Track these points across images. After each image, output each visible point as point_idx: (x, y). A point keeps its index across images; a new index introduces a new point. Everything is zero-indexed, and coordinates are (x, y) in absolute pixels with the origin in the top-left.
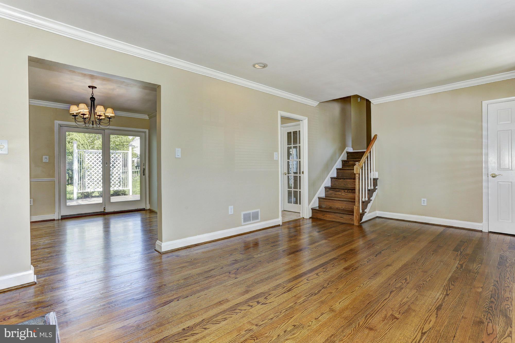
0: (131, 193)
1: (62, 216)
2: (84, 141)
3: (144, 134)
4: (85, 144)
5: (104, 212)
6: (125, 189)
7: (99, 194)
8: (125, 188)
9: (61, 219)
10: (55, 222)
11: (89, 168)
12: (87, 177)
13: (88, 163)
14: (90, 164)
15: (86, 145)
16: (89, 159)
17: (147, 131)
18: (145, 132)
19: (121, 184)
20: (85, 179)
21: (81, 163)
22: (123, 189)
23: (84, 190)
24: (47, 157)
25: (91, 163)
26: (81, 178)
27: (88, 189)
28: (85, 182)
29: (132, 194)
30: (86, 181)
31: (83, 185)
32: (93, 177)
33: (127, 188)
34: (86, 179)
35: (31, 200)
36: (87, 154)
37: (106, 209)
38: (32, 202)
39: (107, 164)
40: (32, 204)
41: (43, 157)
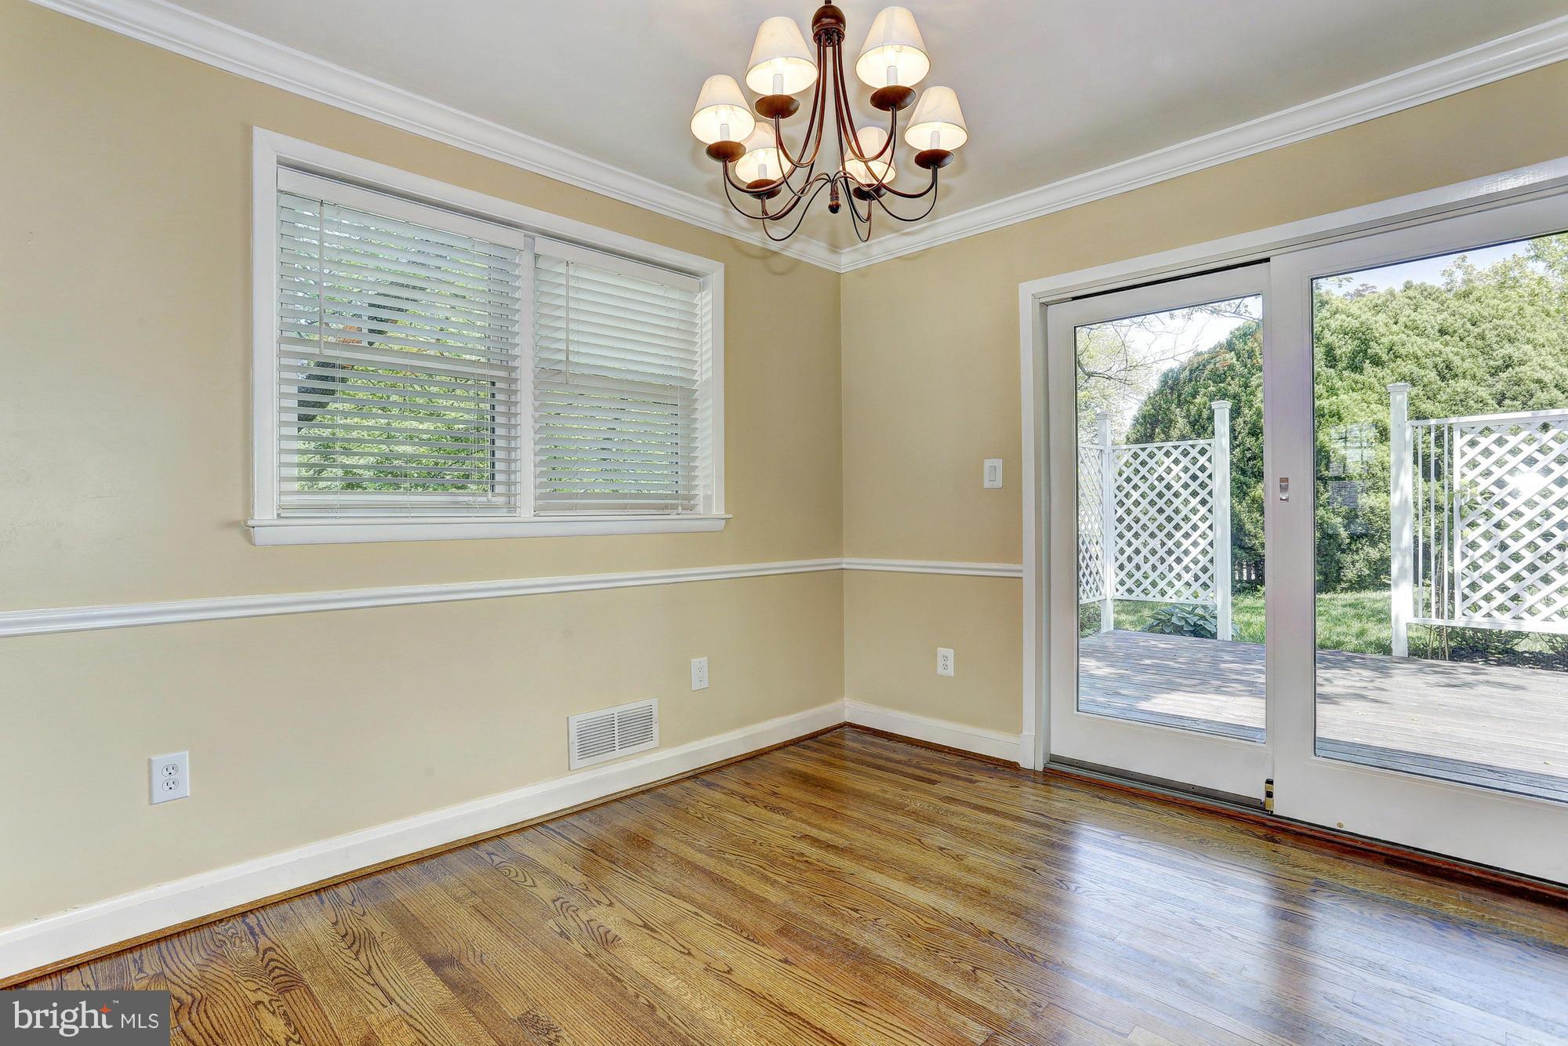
1: (1053, 759)
9: (1040, 773)
13: (1467, 481)
16: (1472, 464)
24: (999, 463)
35: (950, 652)
36: (1462, 436)
37: (1276, 789)
38: (951, 663)
39: (1284, 489)
40: (951, 672)
41: (983, 464)
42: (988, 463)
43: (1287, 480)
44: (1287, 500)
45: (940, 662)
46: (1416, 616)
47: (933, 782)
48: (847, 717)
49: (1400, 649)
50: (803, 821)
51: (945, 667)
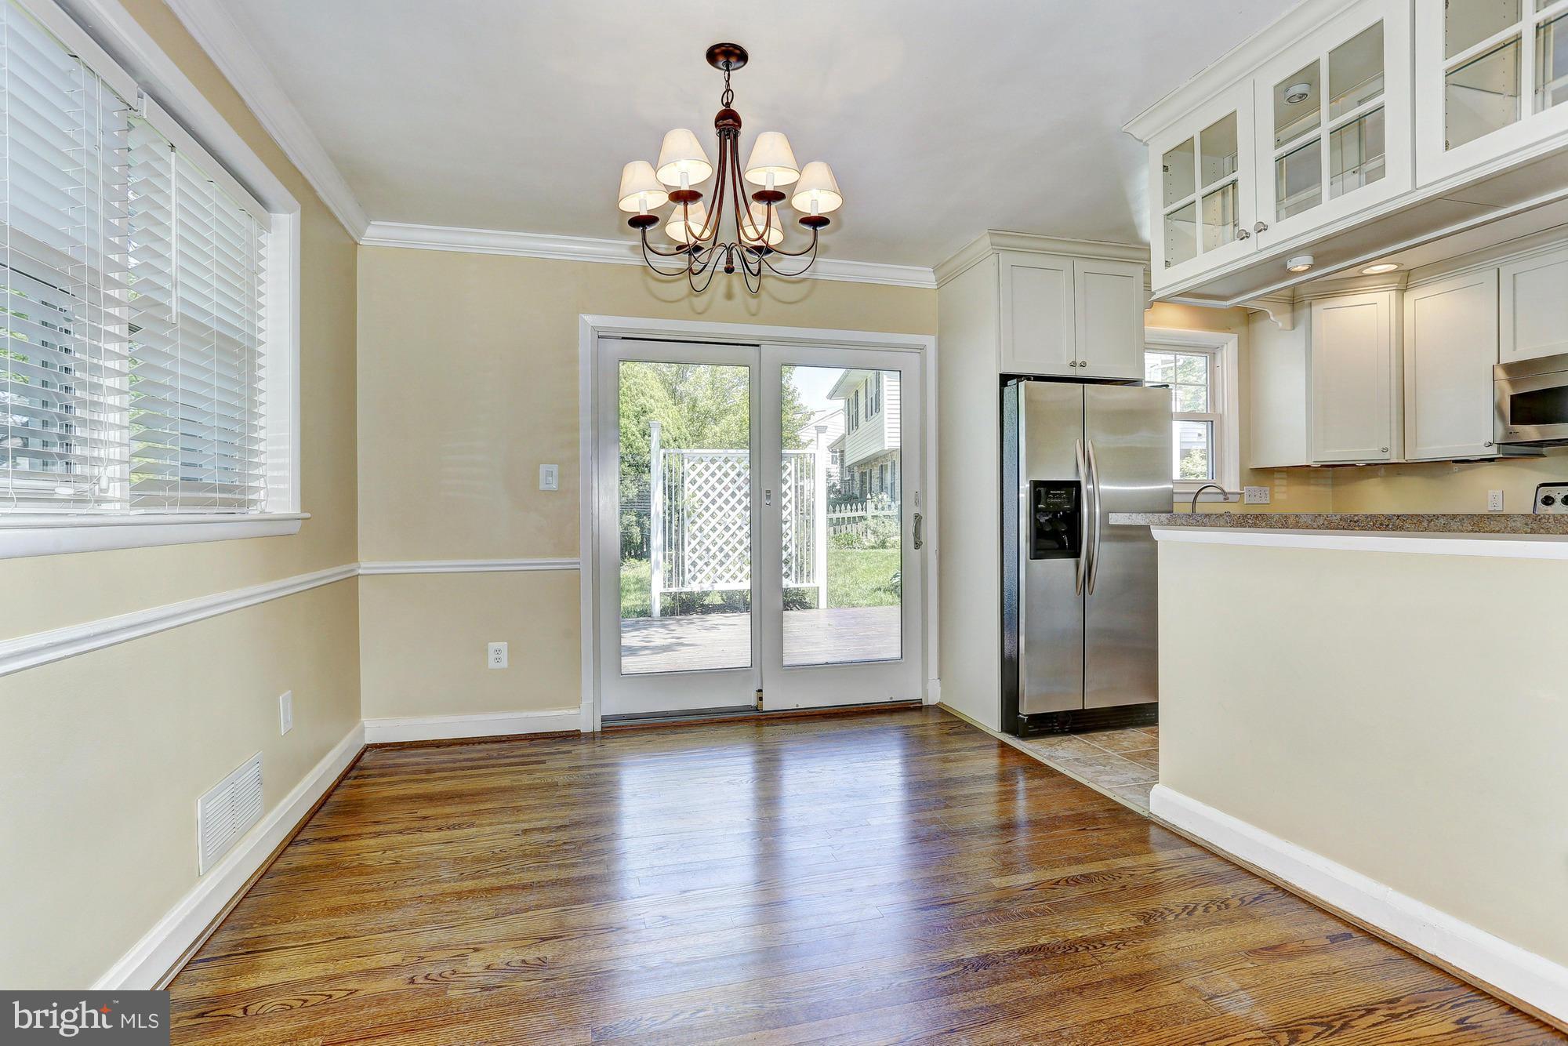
0: (823, 603)
1: (604, 719)
2: (679, 428)
3: (915, 358)
4: (682, 439)
5: (756, 709)
6: (803, 585)
7: (723, 599)
8: (805, 581)
9: (603, 732)
10: (583, 749)
11: (694, 512)
12: (690, 543)
13: (691, 492)
14: (697, 498)
15: (685, 440)
16: (693, 482)
17: (930, 342)
18: (922, 349)
19: (790, 568)
20: (683, 550)
21: (672, 491)
22: (799, 585)
23: (680, 585)
24: (555, 468)
25: (700, 494)
26: (673, 543)
27: (692, 581)
28: (683, 557)
29: (828, 608)
30: (686, 558)
31: (676, 571)
32: (707, 543)
33: (811, 585)
34: (687, 549)
35: (503, 645)
36: (688, 463)
37: (765, 695)
38: (504, 656)
39: (768, 497)
40: (504, 664)
41: (539, 468)
42: (543, 468)
43: (769, 492)
44: (769, 504)
45: (492, 656)
46: (665, 587)
47: (543, 762)
48: (370, 739)
49: (657, 609)
50: (499, 824)
51: (498, 660)
